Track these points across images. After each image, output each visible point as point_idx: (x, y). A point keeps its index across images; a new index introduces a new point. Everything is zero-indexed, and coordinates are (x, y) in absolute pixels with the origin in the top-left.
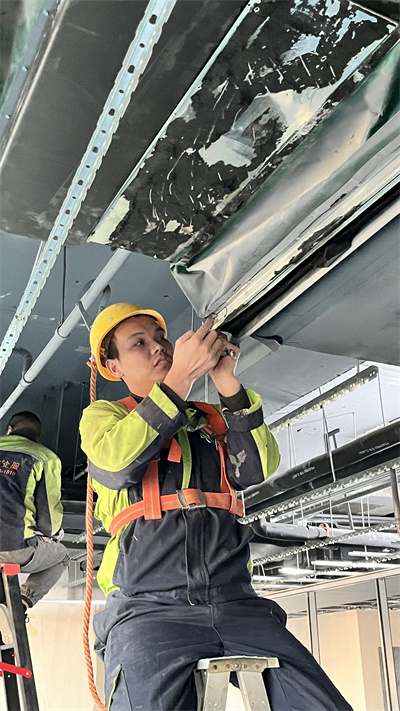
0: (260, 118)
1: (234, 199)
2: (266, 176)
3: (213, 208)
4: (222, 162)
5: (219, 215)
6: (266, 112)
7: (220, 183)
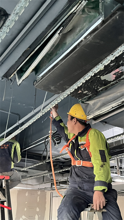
0: (119, 71)
1: (105, 88)
2: (115, 84)
3: (99, 89)
4: (105, 79)
5: (99, 91)
6: (122, 70)
7: (103, 84)
